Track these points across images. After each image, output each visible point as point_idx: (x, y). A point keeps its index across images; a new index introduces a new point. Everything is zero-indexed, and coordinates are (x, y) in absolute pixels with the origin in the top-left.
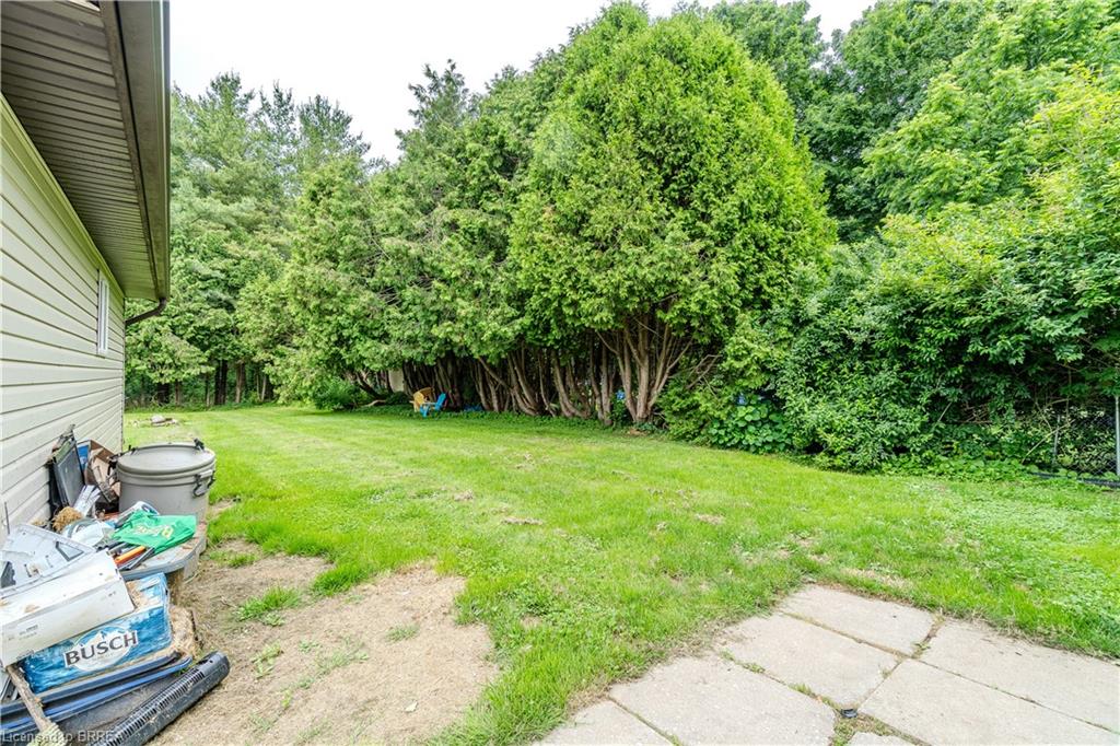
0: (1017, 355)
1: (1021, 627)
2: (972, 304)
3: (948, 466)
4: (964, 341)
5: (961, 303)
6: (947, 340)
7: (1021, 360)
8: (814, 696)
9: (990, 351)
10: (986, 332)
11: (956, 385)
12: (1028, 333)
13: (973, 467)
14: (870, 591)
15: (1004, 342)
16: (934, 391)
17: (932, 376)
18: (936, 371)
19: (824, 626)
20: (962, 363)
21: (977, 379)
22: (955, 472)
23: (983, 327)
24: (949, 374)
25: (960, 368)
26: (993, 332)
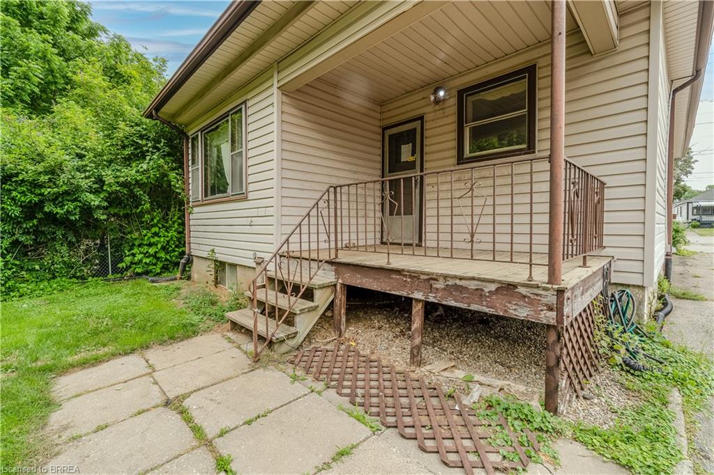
0: (75, 214)
1: (171, 338)
2: (50, 180)
3: (26, 289)
4: (40, 205)
5: (44, 178)
6: (30, 202)
7: (77, 217)
8: (148, 410)
9: (59, 210)
10: (56, 199)
11: (28, 233)
12: (80, 201)
13: (42, 287)
14: (97, 361)
15: (70, 206)
16: (14, 238)
17: (11, 227)
18: (13, 224)
19: (100, 389)
20: (36, 218)
21: (43, 229)
22: (31, 292)
23: (55, 196)
24: (25, 226)
25: (35, 222)
26: (60, 199)
